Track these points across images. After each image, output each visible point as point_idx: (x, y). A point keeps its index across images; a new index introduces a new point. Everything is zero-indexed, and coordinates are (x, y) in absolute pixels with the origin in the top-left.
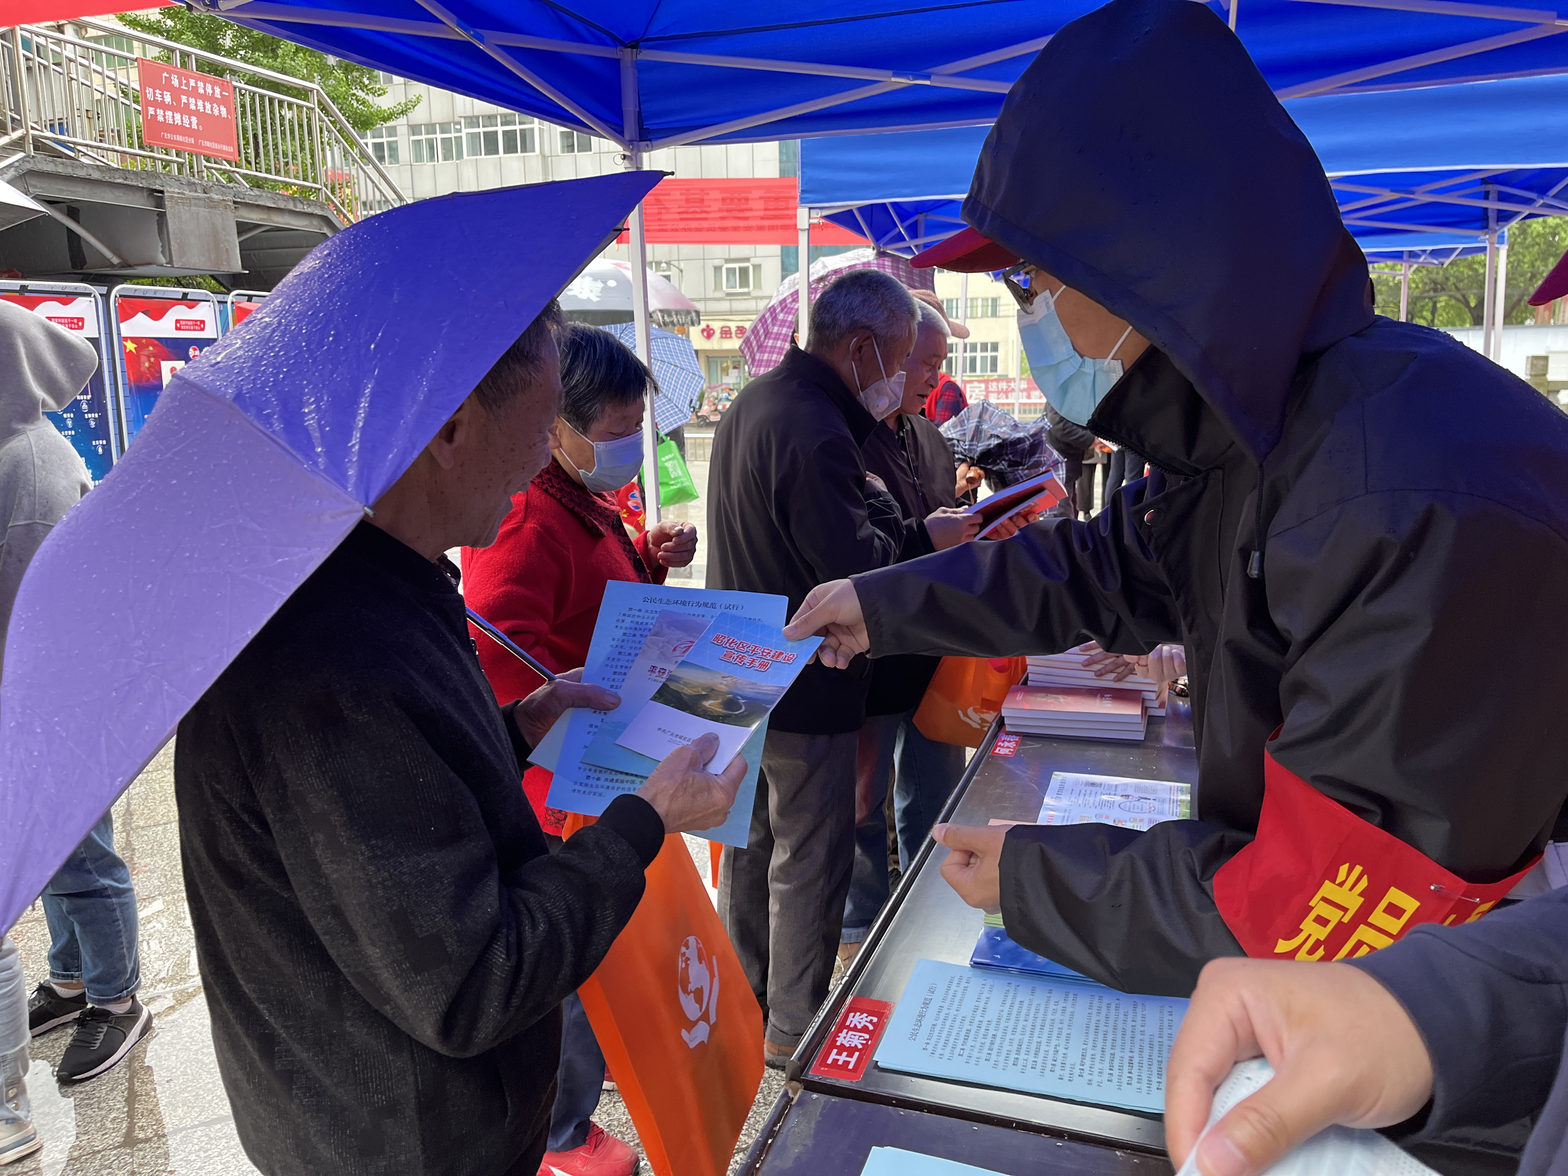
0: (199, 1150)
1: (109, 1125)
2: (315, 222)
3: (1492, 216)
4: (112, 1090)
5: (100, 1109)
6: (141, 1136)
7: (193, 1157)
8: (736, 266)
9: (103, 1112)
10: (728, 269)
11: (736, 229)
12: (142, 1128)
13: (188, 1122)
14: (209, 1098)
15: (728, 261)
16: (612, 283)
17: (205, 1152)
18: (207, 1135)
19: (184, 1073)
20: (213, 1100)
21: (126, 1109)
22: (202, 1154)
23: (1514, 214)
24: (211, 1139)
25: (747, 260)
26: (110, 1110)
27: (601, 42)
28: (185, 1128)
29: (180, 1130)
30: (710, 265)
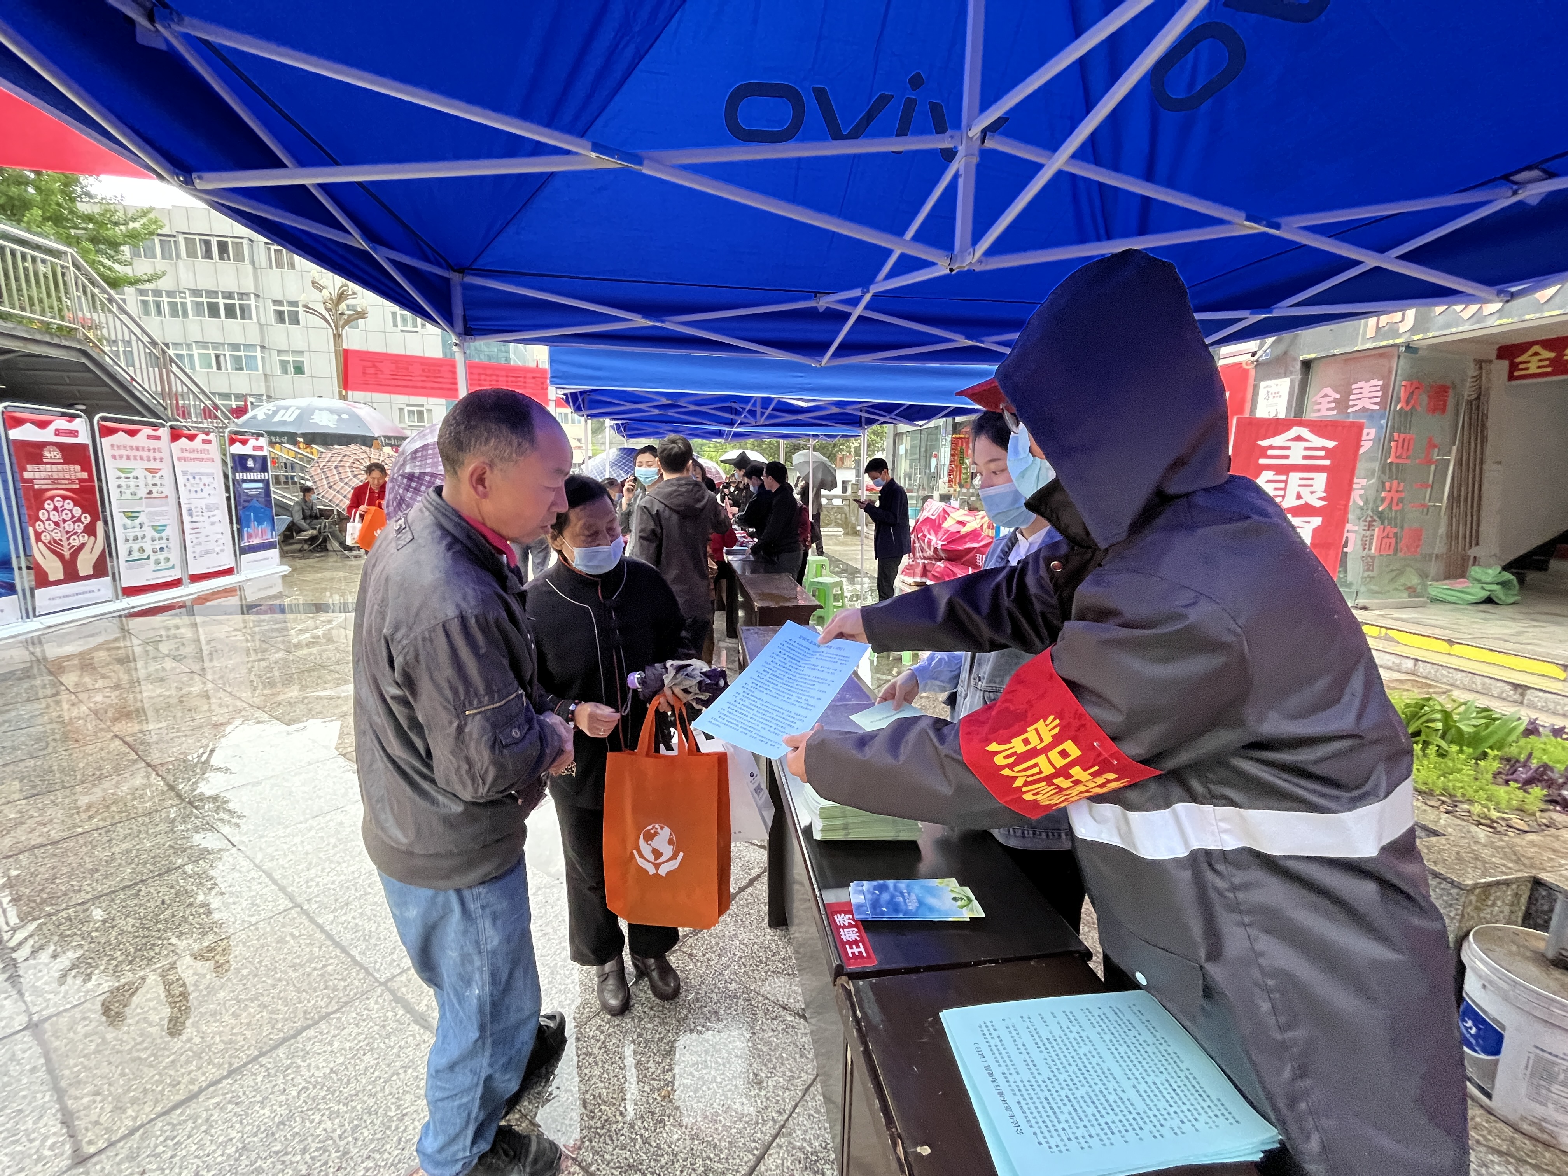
0: (165, 1141)
1: (47, 1153)
2: (74, 353)
3: (863, 420)
4: (40, 1117)
5: (31, 1141)
6: (92, 1149)
7: (161, 1149)
8: (415, 409)
9: (37, 1143)
10: (409, 411)
11: (433, 388)
12: (90, 1143)
13: (144, 1118)
14: (160, 1088)
15: (408, 405)
16: (345, 416)
17: (172, 1140)
18: (168, 1124)
19: (123, 1074)
20: (163, 1089)
21: (64, 1131)
22: (170, 1143)
23: (876, 421)
24: (174, 1125)
25: (423, 406)
26: (46, 1138)
27: (440, 265)
28: (142, 1126)
29: (137, 1129)
30: (395, 407)
